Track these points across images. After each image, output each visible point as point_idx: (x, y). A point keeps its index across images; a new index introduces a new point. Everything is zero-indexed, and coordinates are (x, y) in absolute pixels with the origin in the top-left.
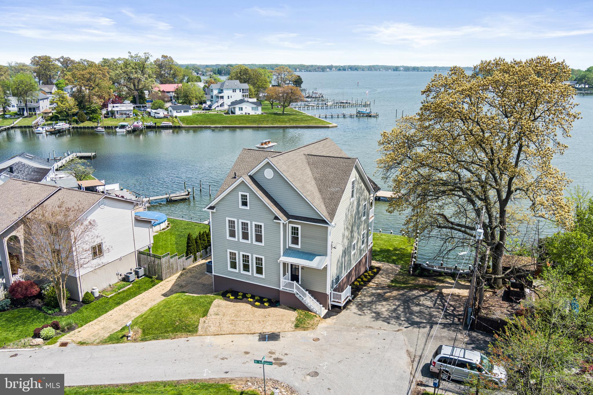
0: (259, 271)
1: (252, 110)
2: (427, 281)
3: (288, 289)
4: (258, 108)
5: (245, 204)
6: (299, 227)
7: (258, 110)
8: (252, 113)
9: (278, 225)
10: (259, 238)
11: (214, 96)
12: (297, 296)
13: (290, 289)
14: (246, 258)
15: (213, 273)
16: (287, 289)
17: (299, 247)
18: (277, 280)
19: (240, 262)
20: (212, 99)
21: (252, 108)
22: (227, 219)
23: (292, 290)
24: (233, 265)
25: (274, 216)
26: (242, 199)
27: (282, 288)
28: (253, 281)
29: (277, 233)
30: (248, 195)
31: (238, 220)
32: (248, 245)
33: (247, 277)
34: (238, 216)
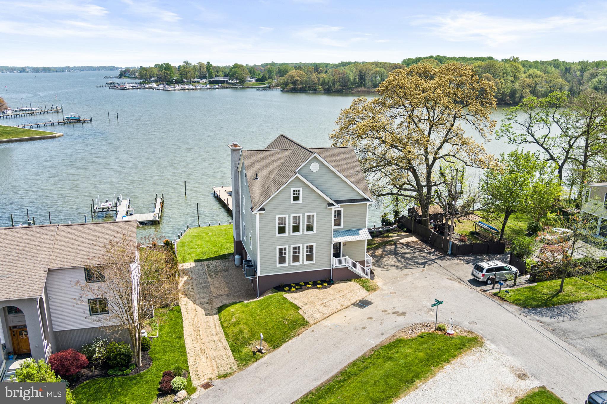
0: (310, 257)
5: (296, 198)
6: (342, 209)
9: (329, 211)
10: (310, 228)
12: (350, 269)
13: (342, 265)
14: (296, 250)
15: (259, 274)
16: (340, 265)
17: (341, 227)
19: (289, 255)
22: (278, 217)
23: (344, 265)
24: (282, 260)
25: (326, 204)
26: (294, 194)
27: (334, 265)
28: (303, 269)
29: (329, 218)
30: (301, 189)
31: (289, 216)
32: (299, 236)
33: (298, 267)
34: (289, 212)
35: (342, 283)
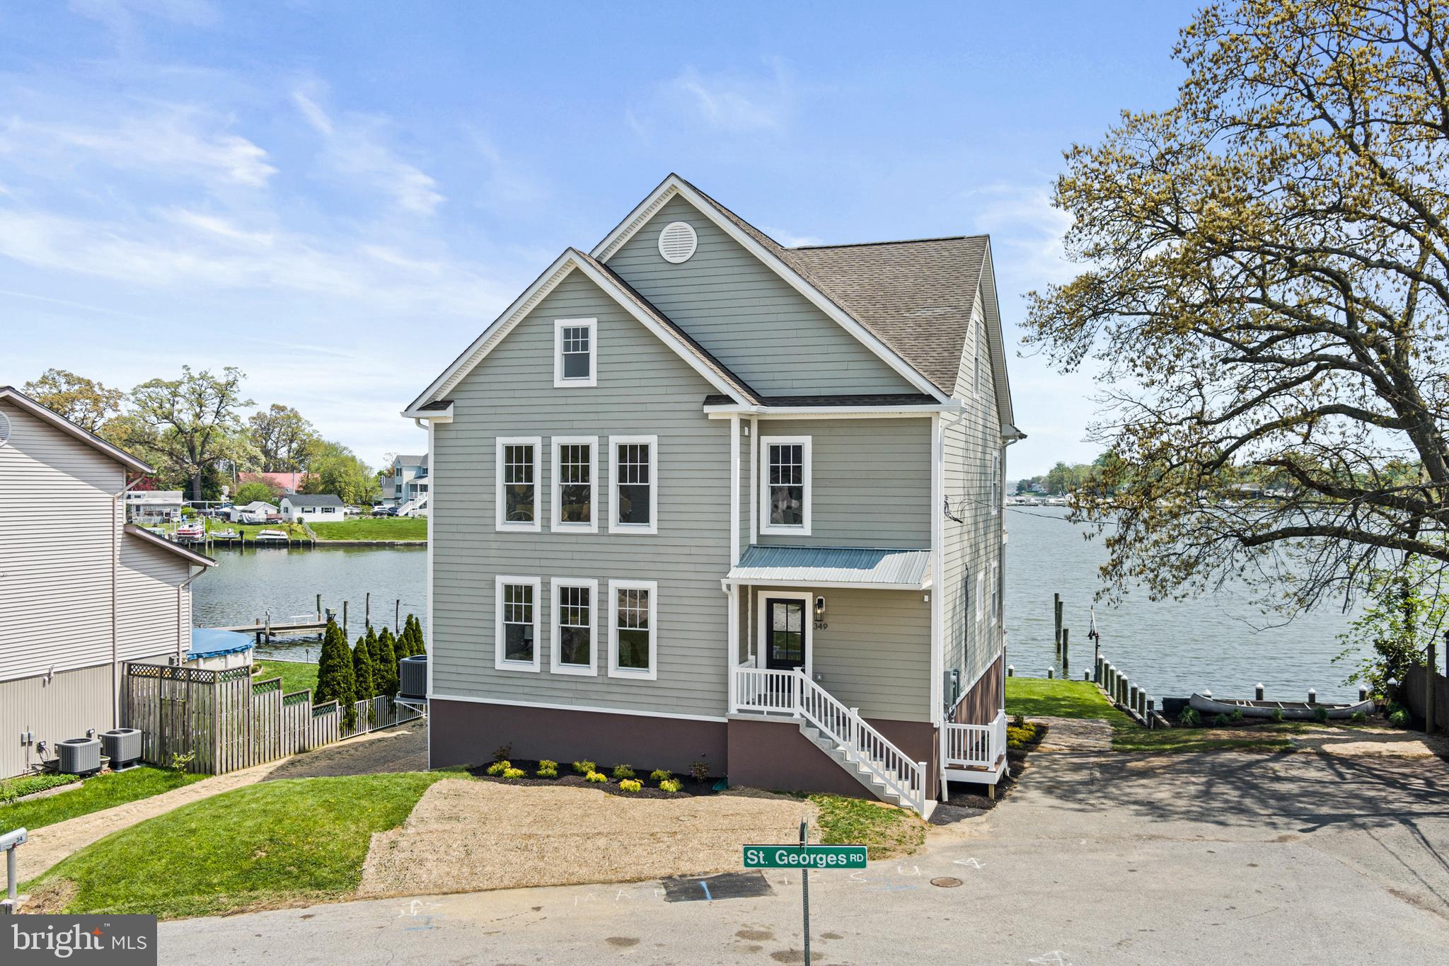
0: (633, 650)
3: (768, 708)
5: (577, 366)
6: (806, 441)
10: (634, 505)
11: (404, 486)
12: (810, 734)
13: (774, 709)
14: (575, 604)
15: (430, 694)
16: (762, 708)
17: (805, 529)
18: (714, 679)
19: (548, 627)
20: (399, 495)
22: (502, 442)
23: (786, 710)
24: (520, 645)
25: (703, 398)
26: (567, 347)
27: (736, 706)
28: (603, 702)
29: (716, 466)
30: (592, 323)
31: (546, 441)
32: (587, 540)
33: (580, 687)
34: (549, 425)
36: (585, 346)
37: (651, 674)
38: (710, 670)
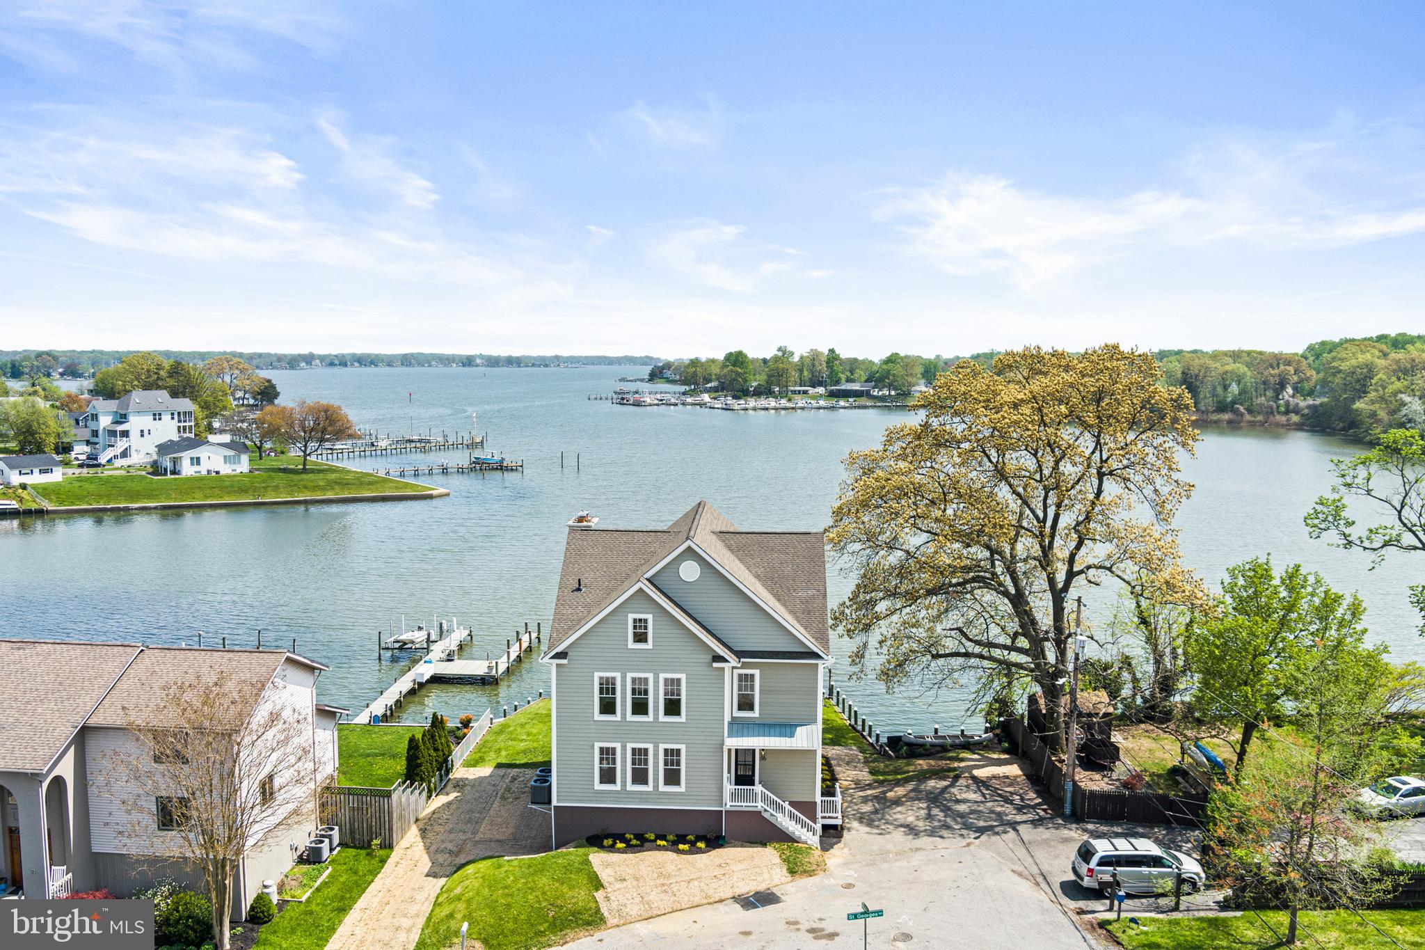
0: (672, 777)
1: (225, 462)
2: (932, 762)
3: (745, 804)
4: (239, 456)
5: (640, 638)
6: (757, 672)
7: (239, 463)
8: (226, 470)
9: (717, 673)
10: (673, 707)
11: (101, 432)
12: (766, 815)
13: (748, 804)
14: (640, 755)
15: (554, 802)
16: (742, 804)
17: (756, 714)
18: (715, 790)
19: (624, 767)
20: (95, 440)
21: (225, 457)
22: (597, 675)
23: (754, 804)
24: (608, 776)
25: (710, 657)
26: (635, 627)
27: (729, 804)
28: (657, 803)
29: (718, 689)
30: (650, 617)
31: (624, 675)
32: (646, 724)
33: (643, 796)
34: (624, 667)
35: (742, 846)
36: (646, 628)
37: (682, 788)
38: (713, 786)
